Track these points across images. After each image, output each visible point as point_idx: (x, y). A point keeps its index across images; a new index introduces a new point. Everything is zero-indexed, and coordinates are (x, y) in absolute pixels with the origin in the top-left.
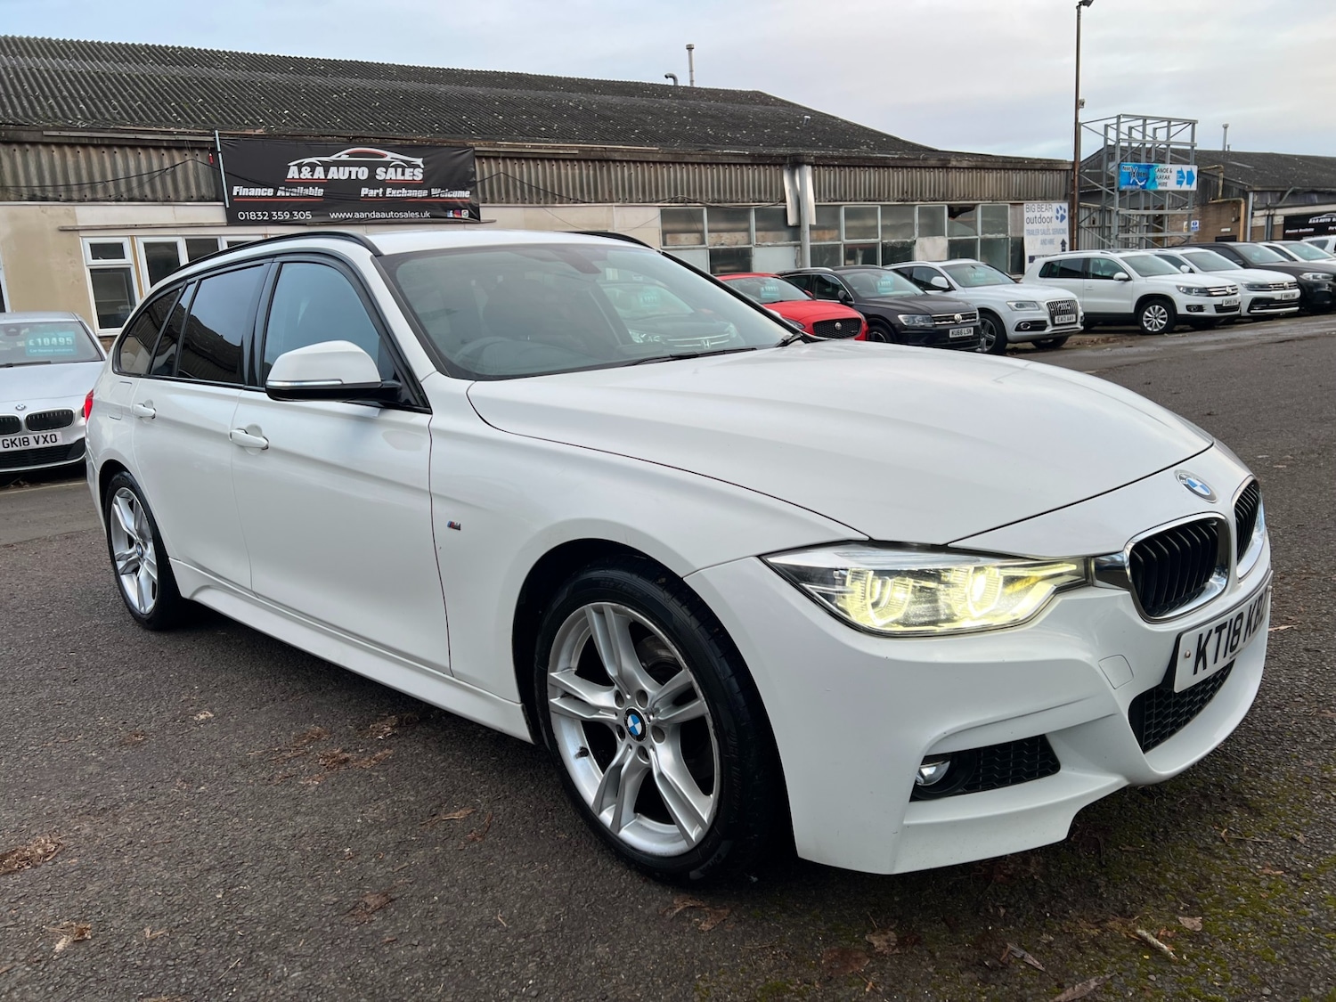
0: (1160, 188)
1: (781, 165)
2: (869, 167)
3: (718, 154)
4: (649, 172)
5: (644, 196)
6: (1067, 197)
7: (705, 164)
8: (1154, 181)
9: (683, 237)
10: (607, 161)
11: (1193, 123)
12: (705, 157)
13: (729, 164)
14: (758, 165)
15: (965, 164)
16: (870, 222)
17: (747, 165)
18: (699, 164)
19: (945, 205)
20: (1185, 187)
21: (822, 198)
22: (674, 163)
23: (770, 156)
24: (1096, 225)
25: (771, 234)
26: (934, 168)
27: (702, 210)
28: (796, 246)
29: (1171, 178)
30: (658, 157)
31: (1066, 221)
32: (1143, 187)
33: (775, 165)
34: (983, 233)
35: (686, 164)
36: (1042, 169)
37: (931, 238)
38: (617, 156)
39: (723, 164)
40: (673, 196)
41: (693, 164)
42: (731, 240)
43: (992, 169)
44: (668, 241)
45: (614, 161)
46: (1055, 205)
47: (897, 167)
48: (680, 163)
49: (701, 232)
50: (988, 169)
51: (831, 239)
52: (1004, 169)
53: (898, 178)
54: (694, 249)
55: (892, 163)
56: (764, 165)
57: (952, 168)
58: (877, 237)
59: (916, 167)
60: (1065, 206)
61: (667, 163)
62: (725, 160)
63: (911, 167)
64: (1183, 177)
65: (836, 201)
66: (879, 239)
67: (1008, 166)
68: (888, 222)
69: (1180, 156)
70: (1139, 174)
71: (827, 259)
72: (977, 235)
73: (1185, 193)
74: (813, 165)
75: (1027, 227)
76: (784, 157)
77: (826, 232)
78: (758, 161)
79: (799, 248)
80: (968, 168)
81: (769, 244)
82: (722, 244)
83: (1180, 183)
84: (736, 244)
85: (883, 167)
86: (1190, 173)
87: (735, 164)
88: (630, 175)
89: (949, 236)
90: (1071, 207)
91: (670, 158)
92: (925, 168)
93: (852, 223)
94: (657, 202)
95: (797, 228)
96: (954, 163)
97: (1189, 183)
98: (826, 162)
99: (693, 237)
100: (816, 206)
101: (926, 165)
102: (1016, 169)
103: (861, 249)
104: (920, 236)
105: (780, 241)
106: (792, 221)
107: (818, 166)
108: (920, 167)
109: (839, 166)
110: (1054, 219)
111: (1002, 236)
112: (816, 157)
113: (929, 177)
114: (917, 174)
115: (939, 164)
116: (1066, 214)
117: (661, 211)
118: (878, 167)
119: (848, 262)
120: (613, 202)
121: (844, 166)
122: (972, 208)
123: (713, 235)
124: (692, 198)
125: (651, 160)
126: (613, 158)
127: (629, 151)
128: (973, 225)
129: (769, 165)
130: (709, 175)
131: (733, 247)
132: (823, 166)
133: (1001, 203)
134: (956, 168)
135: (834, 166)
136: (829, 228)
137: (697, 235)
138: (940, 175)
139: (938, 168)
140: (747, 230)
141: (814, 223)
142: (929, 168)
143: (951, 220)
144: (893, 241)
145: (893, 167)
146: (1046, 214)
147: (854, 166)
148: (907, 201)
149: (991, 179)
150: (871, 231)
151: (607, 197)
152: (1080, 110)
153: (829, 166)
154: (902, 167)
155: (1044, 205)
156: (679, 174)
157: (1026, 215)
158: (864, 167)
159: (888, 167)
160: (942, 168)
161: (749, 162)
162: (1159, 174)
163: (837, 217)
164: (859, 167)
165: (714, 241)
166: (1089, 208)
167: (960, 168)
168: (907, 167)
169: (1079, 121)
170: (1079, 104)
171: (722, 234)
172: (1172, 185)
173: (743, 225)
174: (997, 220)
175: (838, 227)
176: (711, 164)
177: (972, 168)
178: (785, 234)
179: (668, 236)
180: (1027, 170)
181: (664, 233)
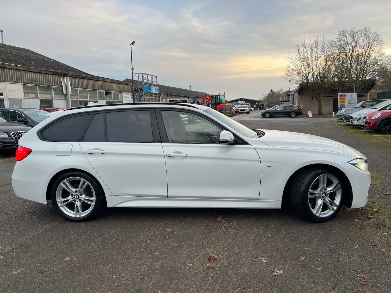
0: (152, 92)
1: (60, 75)
2: (85, 79)
3: (41, 70)
4: (19, 73)
5: (18, 80)
6: (132, 92)
7: (37, 72)
8: (151, 90)
9: (30, 95)
10: (4, 68)
11: (157, 77)
12: (37, 70)
13: (45, 73)
14: (53, 75)
15: (108, 81)
16: (86, 95)
17: (50, 74)
18: (35, 72)
19: (104, 91)
20: (156, 92)
21: (72, 87)
22: (27, 71)
23: (57, 73)
24: (138, 100)
25: (58, 96)
26: (101, 81)
27: (37, 87)
28: (66, 100)
29: (154, 90)
30: (22, 69)
31: (132, 98)
32: (149, 91)
33: (59, 75)
34: (114, 100)
35: (31, 72)
36: (126, 84)
37: (102, 100)
38: (7, 67)
39: (43, 73)
40: (27, 82)
41: (33, 72)
42: (46, 97)
43: (115, 83)
44: (26, 96)
45: (6, 68)
46: (129, 94)
47: (92, 80)
48: (29, 71)
49: (37, 94)
50: (114, 83)
51: (75, 99)
52: (118, 83)
53: (92, 83)
54: (34, 99)
55: (91, 79)
56: (55, 75)
57: (105, 81)
58: (88, 99)
59: (97, 80)
60: (131, 94)
61: (25, 71)
62: (44, 72)
63: (95, 80)
64: (156, 90)
65: (76, 88)
66: (89, 100)
67: (119, 83)
68: (90, 95)
69: (155, 85)
70: (148, 88)
71: (75, 105)
72: (112, 100)
73: (156, 94)
74: (69, 77)
75: (124, 99)
76: (62, 73)
77: (74, 96)
78: (54, 74)
79: (67, 101)
80: (109, 82)
81: (58, 99)
82: (44, 98)
83: (155, 91)
84: (48, 98)
85: (88, 79)
86: (157, 89)
87: (46, 74)
88: (12, 73)
89: (106, 100)
90: (133, 95)
91: (26, 69)
92: (99, 81)
93: (82, 94)
94: (21, 83)
95: (66, 94)
96: (106, 80)
97: (157, 91)
98: (73, 76)
99: (34, 95)
100: (71, 89)
101: (99, 80)
102: (120, 84)
103: (83, 102)
104: (99, 99)
105: (61, 98)
106: (65, 92)
107: (71, 77)
108: (98, 81)
109: (77, 78)
110: (129, 97)
111: (118, 101)
112: (71, 75)
113: (100, 83)
114: (97, 82)
115: (102, 80)
116: (132, 96)
117: (23, 86)
118: (87, 79)
119: (80, 106)
120: (6, 82)
121: (78, 78)
122: (111, 93)
123: (41, 95)
124: (33, 83)
125: (19, 69)
126: (6, 67)
127: (12, 65)
128: (111, 97)
129: (57, 75)
130: (38, 76)
131: (47, 99)
132: (72, 77)
133: (118, 92)
134: (106, 82)
135: (75, 78)
136: (75, 95)
137: (35, 94)
138: (102, 83)
139: (102, 81)
140: (51, 94)
141: (71, 94)
142: (100, 81)
143: (106, 96)
144: (92, 100)
145: (91, 80)
146: (128, 96)
147: (81, 78)
148: (95, 89)
149: (115, 85)
150: (86, 97)
151: (4, 80)
152: (133, 70)
153: (74, 77)
154: (93, 80)
155: (127, 94)
156: (29, 75)
157: (123, 96)
158: (83, 79)
159: (90, 79)
160: (103, 81)
161: (51, 73)
162: (151, 88)
163: (77, 92)
164: (82, 78)
165: (41, 97)
166: (136, 95)
167: (107, 82)
168: (94, 80)
169: (133, 73)
170: (132, 69)
171: (43, 95)
172: (154, 92)
173: (50, 93)
174: (117, 97)
175: (77, 95)
176: (39, 73)
177: (110, 82)
178: (63, 96)
179: (26, 94)
180: (123, 84)
181: (24, 93)
